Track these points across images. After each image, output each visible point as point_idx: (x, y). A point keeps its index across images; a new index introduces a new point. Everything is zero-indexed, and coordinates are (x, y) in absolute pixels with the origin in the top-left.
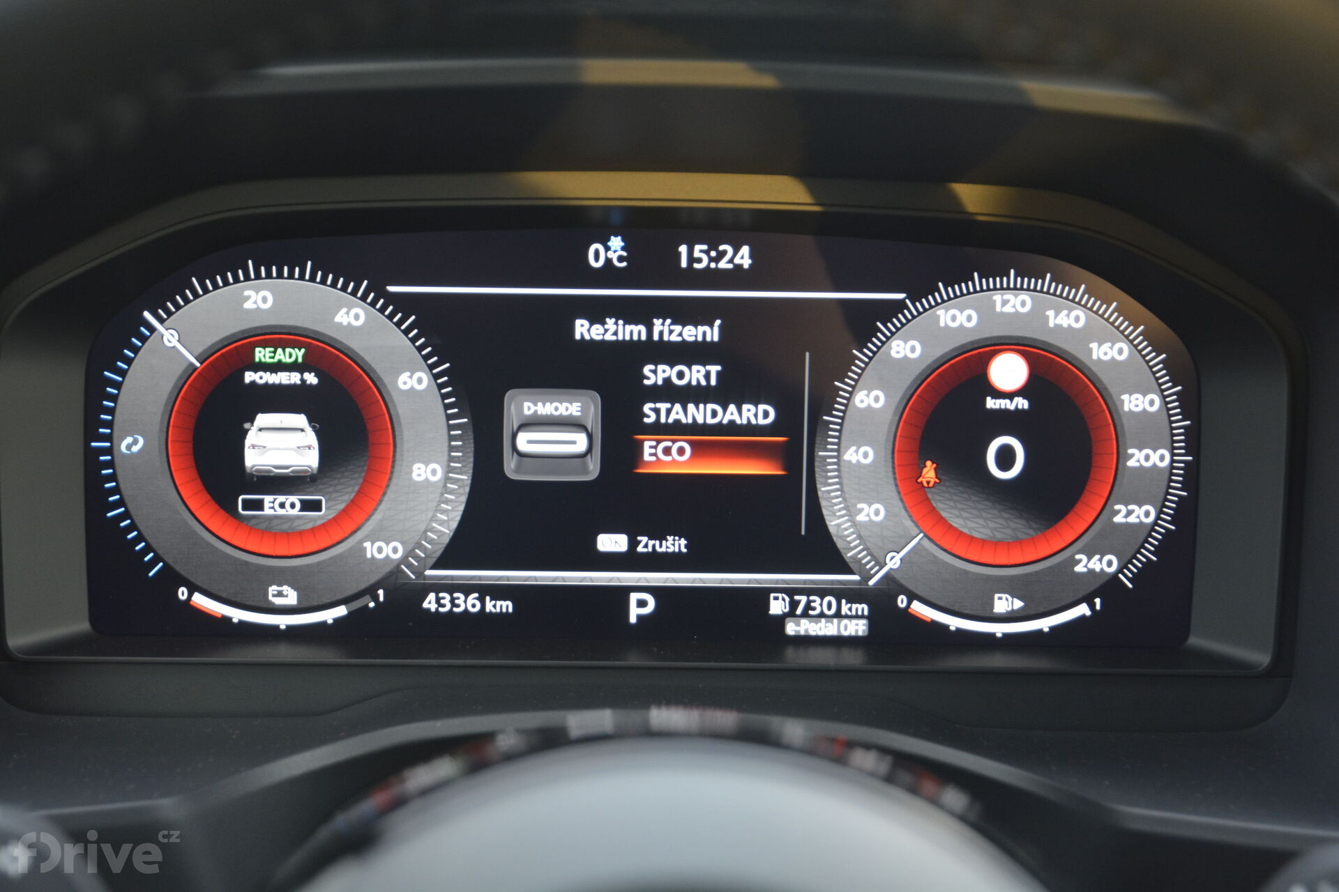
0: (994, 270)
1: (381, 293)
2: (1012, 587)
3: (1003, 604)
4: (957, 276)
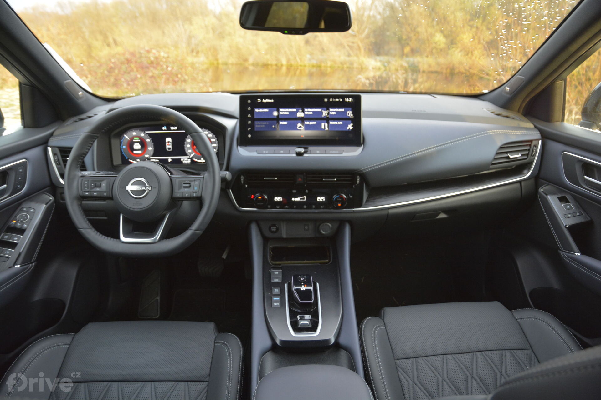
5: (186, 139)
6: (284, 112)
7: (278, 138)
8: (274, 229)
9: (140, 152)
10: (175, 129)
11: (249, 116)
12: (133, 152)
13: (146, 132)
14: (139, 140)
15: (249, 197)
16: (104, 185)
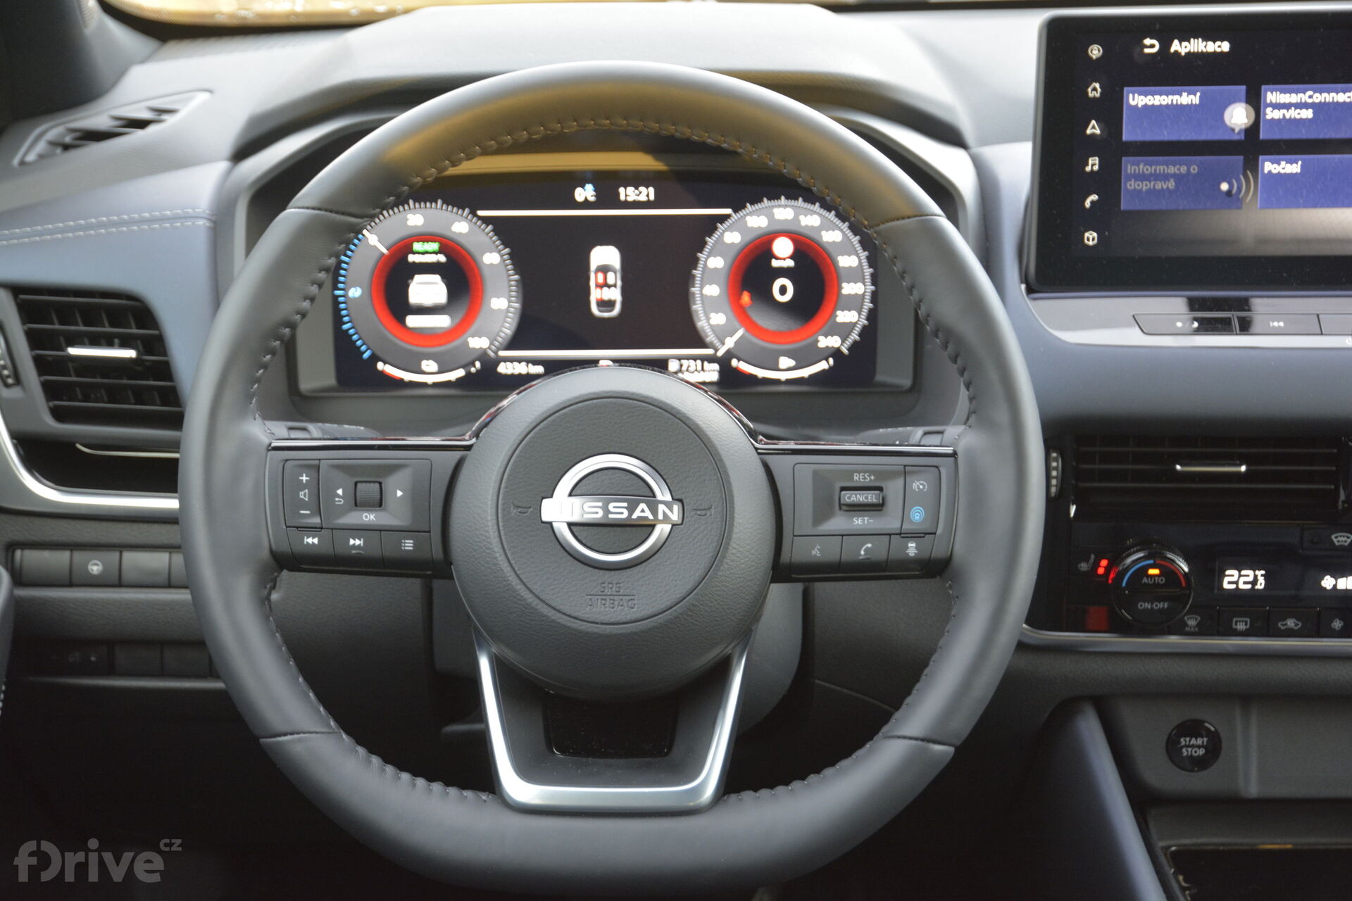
0: (774, 197)
1: (475, 215)
2: (789, 354)
3: (785, 362)
4: (756, 200)
5: (701, 256)
6: (1287, 106)
7: (1248, 247)
8: (1194, 747)
9: (442, 322)
10: (643, 198)
11: (1094, 129)
12: (402, 321)
13: (481, 213)
14: (442, 258)
15: (1084, 566)
16: (399, 493)
